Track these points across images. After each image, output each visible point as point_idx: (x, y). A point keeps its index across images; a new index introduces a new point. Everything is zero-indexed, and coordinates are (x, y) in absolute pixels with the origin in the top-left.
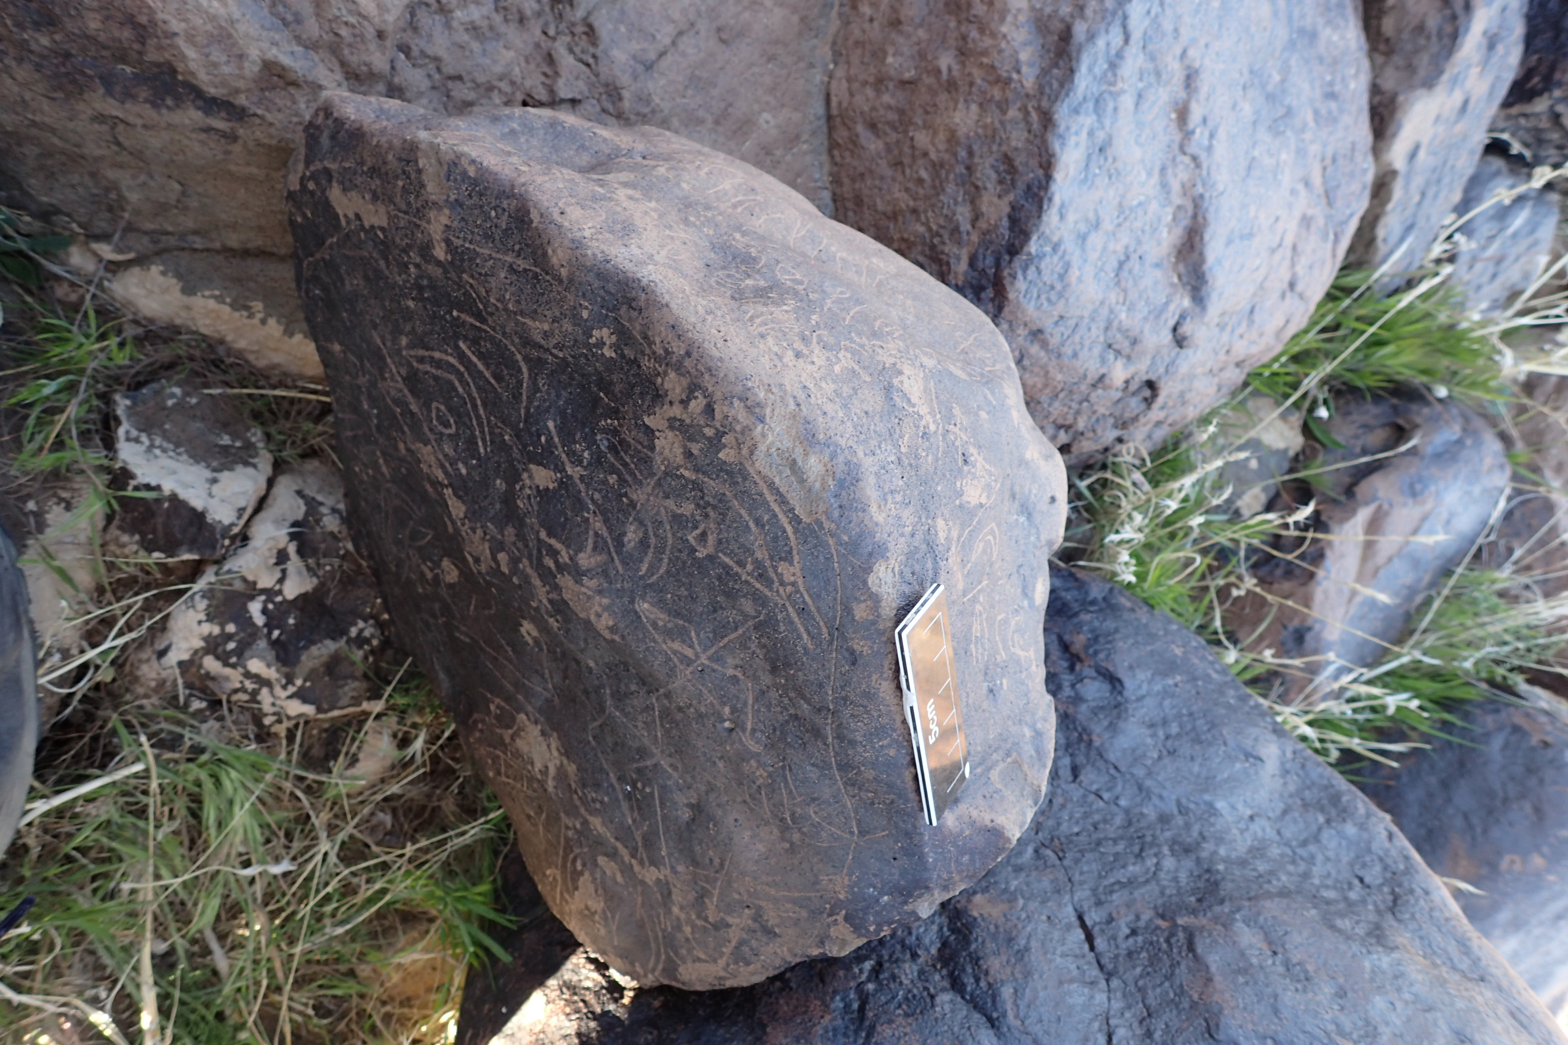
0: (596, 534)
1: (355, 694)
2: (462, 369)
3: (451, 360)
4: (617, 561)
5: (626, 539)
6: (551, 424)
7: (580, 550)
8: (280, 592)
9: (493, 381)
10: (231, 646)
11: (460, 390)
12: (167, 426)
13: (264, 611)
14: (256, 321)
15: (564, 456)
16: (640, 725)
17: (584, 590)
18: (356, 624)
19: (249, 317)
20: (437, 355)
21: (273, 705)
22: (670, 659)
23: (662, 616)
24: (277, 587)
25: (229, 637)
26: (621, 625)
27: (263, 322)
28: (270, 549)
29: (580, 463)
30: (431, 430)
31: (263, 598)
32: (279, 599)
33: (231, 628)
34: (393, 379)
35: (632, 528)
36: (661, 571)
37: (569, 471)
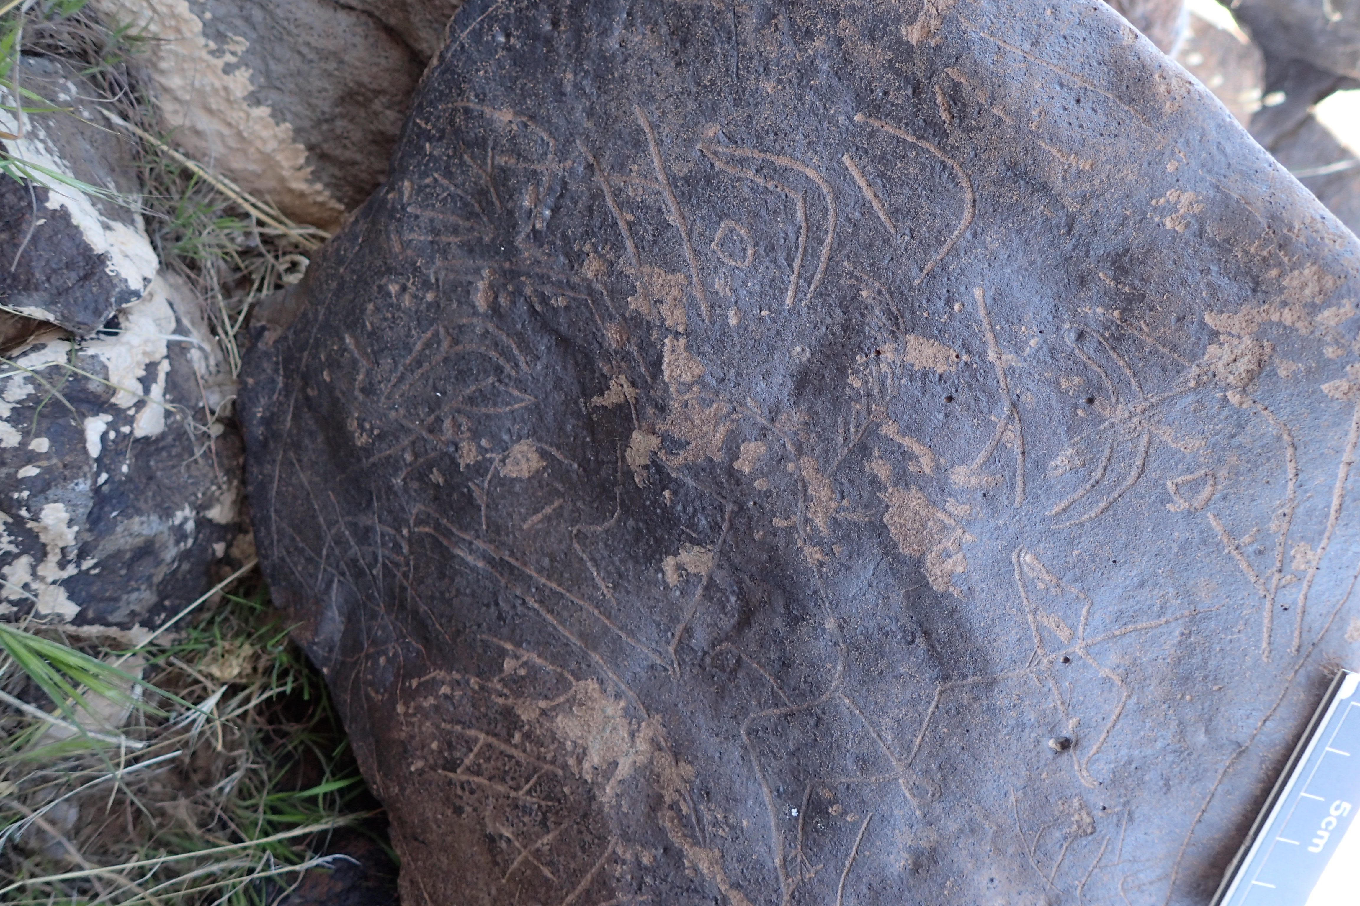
0: (1000, 446)
1: (137, 608)
2: (825, 189)
3: (810, 173)
4: (1019, 489)
5: (1052, 463)
6: (977, 292)
7: (962, 462)
8: (130, 421)
9: (883, 218)
10: (30, 471)
11: (800, 216)
12: (51, 124)
13: (104, 437)
14: (219, 63)
15: (989, 336)
16: (885, 721)
17: (940, 515)
18: (183, 509)
19: (212, 53)
20: (783, 161)
21: (26, 586)
22: (1029, 638)
23: (1047, 577)
24: (131, 412)
25: (31, 458)
26: (975, 577)
27: (228, 69)
28: (145, 353)
29: (1019, 349)
30: (697, 254)
31: (109, 418)
32: (126, 429)
33: (41, 445)
34: (647, 175)
35: (1070, 452)
36: (1086, 517)
37: (991, 356)
